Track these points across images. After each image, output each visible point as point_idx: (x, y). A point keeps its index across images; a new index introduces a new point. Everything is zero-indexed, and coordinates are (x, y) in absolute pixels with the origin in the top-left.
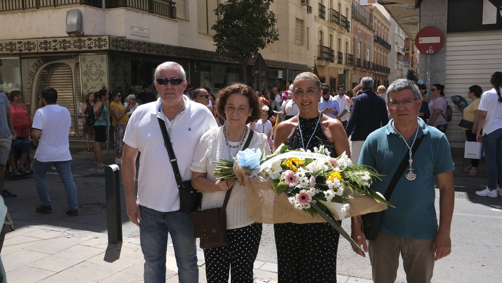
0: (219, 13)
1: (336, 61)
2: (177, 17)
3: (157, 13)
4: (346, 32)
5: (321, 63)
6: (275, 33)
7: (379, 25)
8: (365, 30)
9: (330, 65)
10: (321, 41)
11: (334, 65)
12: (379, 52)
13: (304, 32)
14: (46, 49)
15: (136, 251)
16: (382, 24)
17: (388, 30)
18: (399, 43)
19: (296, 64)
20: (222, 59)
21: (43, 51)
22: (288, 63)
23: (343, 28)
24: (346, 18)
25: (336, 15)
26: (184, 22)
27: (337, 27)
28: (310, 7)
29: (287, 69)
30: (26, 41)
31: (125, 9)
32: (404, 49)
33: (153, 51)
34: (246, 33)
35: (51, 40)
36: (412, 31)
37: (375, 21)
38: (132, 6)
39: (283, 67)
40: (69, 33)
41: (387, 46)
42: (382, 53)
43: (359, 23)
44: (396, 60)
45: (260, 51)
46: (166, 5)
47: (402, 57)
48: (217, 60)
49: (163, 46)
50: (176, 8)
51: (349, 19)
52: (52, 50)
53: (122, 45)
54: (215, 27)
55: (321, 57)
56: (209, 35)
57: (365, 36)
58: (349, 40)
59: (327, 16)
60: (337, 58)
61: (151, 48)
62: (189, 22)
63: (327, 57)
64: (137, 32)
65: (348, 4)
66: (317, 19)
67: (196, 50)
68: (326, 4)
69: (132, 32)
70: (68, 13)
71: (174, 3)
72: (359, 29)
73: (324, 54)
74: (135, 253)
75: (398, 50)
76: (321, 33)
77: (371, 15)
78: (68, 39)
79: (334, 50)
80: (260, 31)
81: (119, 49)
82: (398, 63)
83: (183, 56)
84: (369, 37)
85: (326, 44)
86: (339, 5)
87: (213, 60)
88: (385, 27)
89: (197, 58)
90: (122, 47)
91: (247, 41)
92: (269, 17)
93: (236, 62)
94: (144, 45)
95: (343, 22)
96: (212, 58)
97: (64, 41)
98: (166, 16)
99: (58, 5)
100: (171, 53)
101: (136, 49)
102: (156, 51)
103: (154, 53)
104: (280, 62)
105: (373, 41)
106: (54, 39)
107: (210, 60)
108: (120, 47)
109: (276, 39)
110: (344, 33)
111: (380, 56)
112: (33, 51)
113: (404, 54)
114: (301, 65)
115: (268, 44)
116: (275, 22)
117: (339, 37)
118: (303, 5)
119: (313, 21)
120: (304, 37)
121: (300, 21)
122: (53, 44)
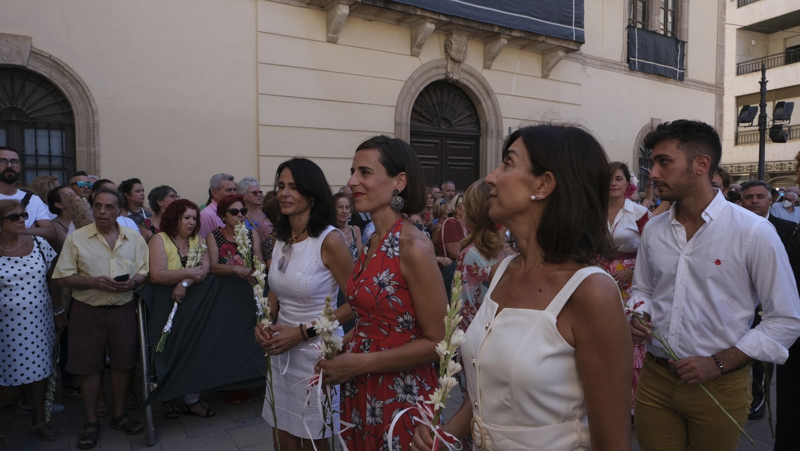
14: (782, 169)
21: (779, 170)
52: (787, 170)
99: (793, 138)
106: (789, 162)
112: (769, 171)
122: (788, 166)
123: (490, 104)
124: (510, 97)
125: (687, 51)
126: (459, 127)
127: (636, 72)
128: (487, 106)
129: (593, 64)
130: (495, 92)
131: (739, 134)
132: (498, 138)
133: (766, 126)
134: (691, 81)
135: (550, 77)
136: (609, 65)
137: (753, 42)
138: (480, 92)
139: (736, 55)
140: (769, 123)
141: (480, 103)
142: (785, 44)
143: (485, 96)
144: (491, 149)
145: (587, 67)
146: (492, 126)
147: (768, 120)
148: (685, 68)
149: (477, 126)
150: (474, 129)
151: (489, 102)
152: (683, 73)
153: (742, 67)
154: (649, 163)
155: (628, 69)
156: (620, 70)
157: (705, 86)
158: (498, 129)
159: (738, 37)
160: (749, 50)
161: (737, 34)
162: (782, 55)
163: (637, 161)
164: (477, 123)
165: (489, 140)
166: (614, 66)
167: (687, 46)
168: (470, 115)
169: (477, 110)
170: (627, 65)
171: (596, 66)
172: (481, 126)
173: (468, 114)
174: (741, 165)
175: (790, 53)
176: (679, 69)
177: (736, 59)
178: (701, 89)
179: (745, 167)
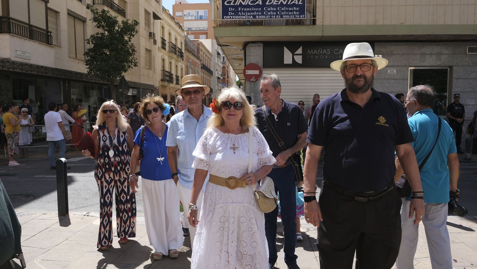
0: (91, 43)
1: (175, 82)
2: (53, 44)
3: (37, 40)
4: (181, 60)
5: (164, 83)
6: (135, 60)
7: (204, 56)
8: (195, 59)
9: (171, 85)
10: (163, 66)
11: (173, 86)
12: (205, 76)
13: (151, 59)
15: (82, 219)
16: (206, 55)
17: (210, 60)
18: (218, 70)
19: (146, 84)
20: (90, 79)
22: (140, 84)
23: (179, 57)
24: (181, 50)
25: (174, 47)
26: (57, 47)
27: (175, 56)
28: (155, 40)
29: (140, 88)
31: (10, 35)
32: (222, 74)
33: (34, 71)
34: (114, 59)
36: (235, 64)
37: (201, 53)
38: (16, 33)
39: (137, 87)
41: (210, 72)
42: (207, 77)
43: (190, 54)
44: (216, 83)
45: (123, 74)
46: (44, 33)
47: (220, 81)
48: (86, 80)
49: (42, 67)
50: (52, 36)
51: (183, 51)
53: (8, 66)
54: (86, 54)
55: (164, 79)
56: (78, 59)
57: (194, 64)
58: (184, 66)
59: (167, 47)
60: (175, 80)
61: (33, 69)
62: (61, 48)
63: (168, 79)
64: (20, 55)
65: (182, 39)
66: (160, 50)
67: (69, 71)
68: (166, 38)
69: (16, 55)
71: (51, 32)
72: (190, 58)
73: (166, 76)
74: (82, 220)
75: (218, 75)
76: (163, 60)
77: (198, 48)
79: (173, 73)
80: (125, 59)
81: (5, 69)
82: (218, 85)
83: (58, 76)
84: (197, 65)
85: (167, 69)
86: (176, 39)
87: (83, 80)
88: (208, 58)
89: (70, 78)
90: (7, 67)
91: (115, 66)
92: (130, 48)
93: (101, 82)
94: (27, 66)
95: (179, 53)
96: (81, 77)
98: (44, 42)
100: (48, 73)
101: (20, 69)
102: (36, 72)
103: (35, 73)
104: (134, 83)
105: (200, 68)
107: (80, 79)
108: (6, 67)
109: (135, 65)
110: (180, 61)
111: (205, 79)
113: (222, 78)
114: (150, 85)
115: (129, 68)
116: (135, 53)
117: (176, 64)
118: (151, 39)
119: (157, 51)
120: (151, 63)
121: (148, 51)
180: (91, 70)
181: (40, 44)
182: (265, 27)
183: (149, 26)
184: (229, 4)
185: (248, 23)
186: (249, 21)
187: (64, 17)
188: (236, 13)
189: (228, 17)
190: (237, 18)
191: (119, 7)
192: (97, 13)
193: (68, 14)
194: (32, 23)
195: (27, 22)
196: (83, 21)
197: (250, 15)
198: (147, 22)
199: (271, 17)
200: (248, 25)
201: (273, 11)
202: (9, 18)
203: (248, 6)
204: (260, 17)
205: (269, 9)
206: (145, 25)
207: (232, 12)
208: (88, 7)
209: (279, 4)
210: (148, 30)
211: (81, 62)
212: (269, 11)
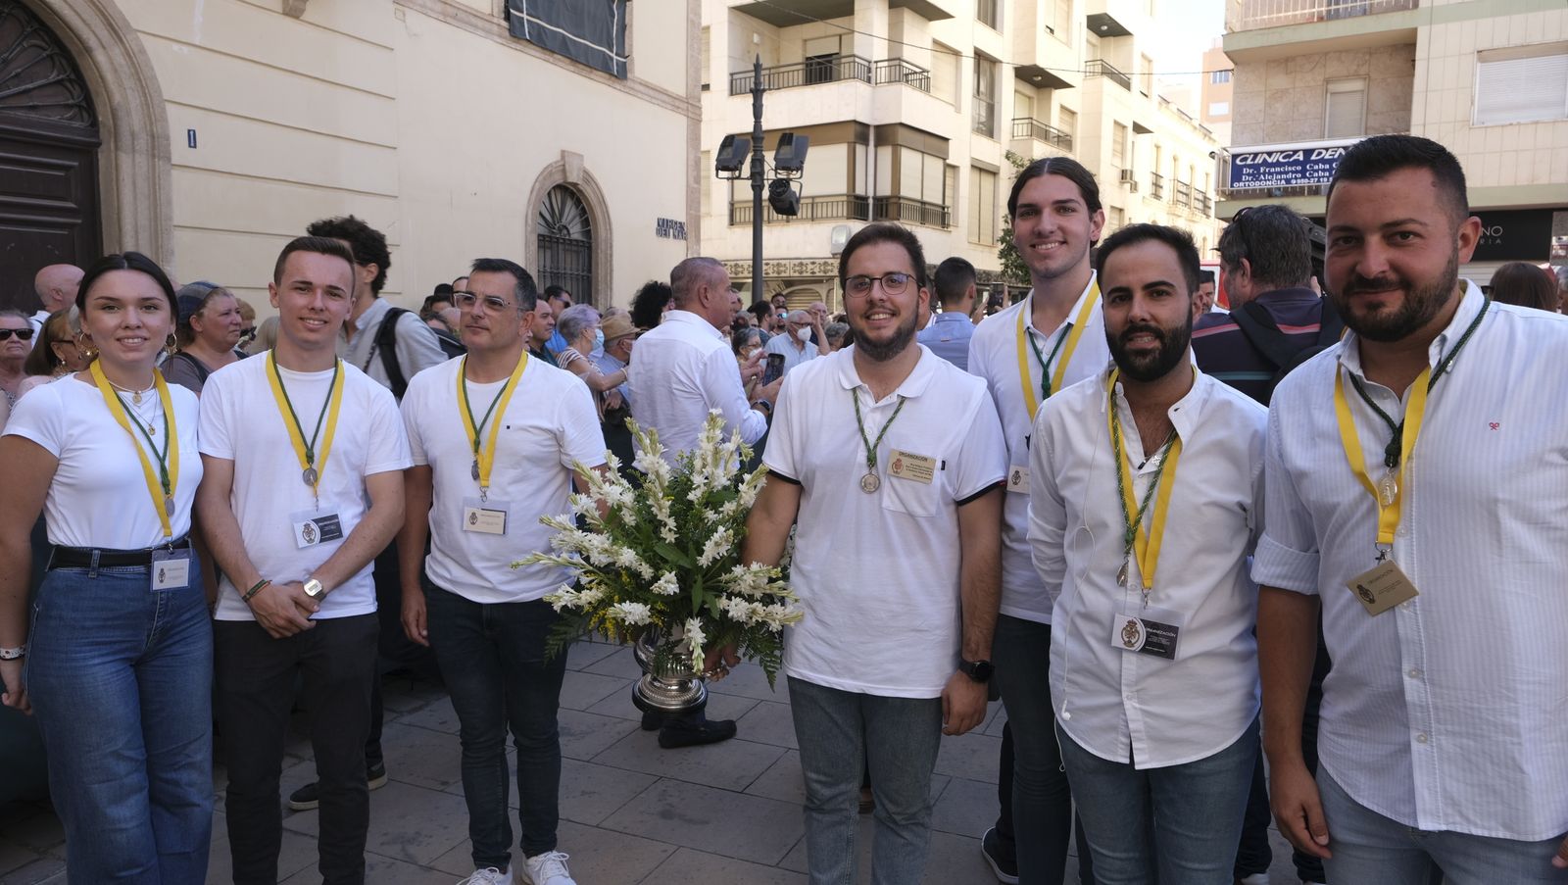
2: (949, 224)
3: (930, 224)
4: (1203, 218)
14: (801, 273)
21: (797, 274)
23: (1197, 212)
24: (1204, 193)
25: (1184, 190)
26: (953, 229)
28: (1137, 184)
30: (775, 262)
35: (808, 261)
40: (834, 254)
50: (949, 214)
52: (809, 274)
54: (1002, 240)
56: (982, 245)
58: (1210, 233)
59: (1167, 193)
62: (958, 228)
66: (1148, 201)
68: (1166, 172)
70: (834, 229)
71: (948, 208)
78: (830, 261)
86: (1192, 169)
87: (990, 283)
93: (1018, 285)
95: (1197, 202)
96: (988, 280)
97: (825, 263)
98: (938, 225)
99: (817, 218)
106: (812, 260)
107: (986, 282)
110: (1198, 222)
112: (783, 275)
118: (1124, 183)
119: (1140, 205)
122: (810, 267)
123: (119, 59)
124: (185, 49)
125: (631, 20)
126: (20, 113)
127: (525, 43)
128: (112, 63)
129: (421, 6)
130: (134, 26)
131: (736, 206)
132: (154, 156)
133: (763, 180)
134: (641, 84)
135: (306, 16)
136: (461, 15)
137: (756, 38)
138: (84, 21)
139: (729, 57)
140: (770, 175)
141: (88, 50)
142: (805, 50)
143: (104, 34)
144: (134, 184)
145: (406, 9)
146: (133, 120)
147: (766, 168)
148: (627, 54)
149: (85, 114)
150: (77, 124)
151: (117, 52)
152: (625, 63)
153: (738, 82)
154: (560, 246)
155: (507, 34)
156: (489, 32)
157: (665, 98)
158: (152, 131)
159: (730, 22)
160: (749, 52)
161: (729, 17)
162: (800, 67)
163: (534, 239)
164: (87, 106)
165: (125, 160)
166: (473, 20)
167: (632, 10)
168: (59, 82)
169: (83, 71)
170: (505, 24)
171: (430, 13)
172: (100, 119)
173: (53, 77)
174: (740, 263)
175: (811, 65)
176: (616, 54)
177: (729, 64)
178: (660, 103)
179: (746, 267)
180: (1007, 266)
181: (934, 231)
182: (1308, 198)
183: (1122, 154)
184: (1244, 163)
185: (1278, 193)
186: (1279, 189)
187: (965, 173)
188: (1256, 177)
189: (1242, 184)
190: (1257, 185)
191: (1060, 134)
192: (1022, 166)
193: (973, 166)
194: (926, 199)
195: (919, 198)
196: (994, 173)
197: (1281, 180)
198: (1119, 148)
199: (1319, 181)
200: (1276, 196)
201: (1324, 170)
202: (900, 198)
203: (1278, 164)
204: (1299, 181)
205: (1316, 167)
206: (1114, 155)
207: (1249, 175)
208: (1007, 157)
209: (1336, 156)
210: (1120, 166)
211: (987, 249)
212: (1317, 171)
